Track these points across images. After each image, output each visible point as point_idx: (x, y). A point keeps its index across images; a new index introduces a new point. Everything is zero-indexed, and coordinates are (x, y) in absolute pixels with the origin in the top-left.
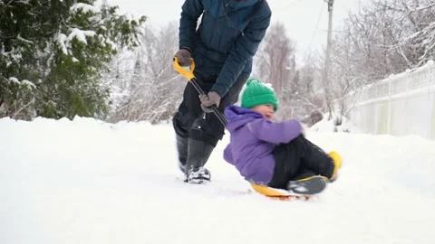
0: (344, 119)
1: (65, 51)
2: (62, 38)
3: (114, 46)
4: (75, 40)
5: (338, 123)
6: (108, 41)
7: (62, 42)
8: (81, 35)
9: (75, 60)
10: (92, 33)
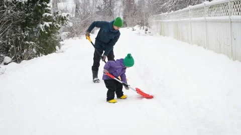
0: (148, 28)
1: (43, 30)
2: (41, 26)
3: (59, 26)
4: (46, 26)
5: (147, 30)
6: (57, 24)
7: (41, 27)
8: (47, 24)
9: (46, 33)
10: (51, 23)
